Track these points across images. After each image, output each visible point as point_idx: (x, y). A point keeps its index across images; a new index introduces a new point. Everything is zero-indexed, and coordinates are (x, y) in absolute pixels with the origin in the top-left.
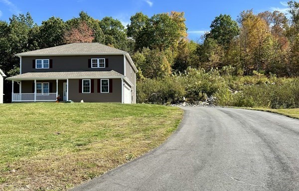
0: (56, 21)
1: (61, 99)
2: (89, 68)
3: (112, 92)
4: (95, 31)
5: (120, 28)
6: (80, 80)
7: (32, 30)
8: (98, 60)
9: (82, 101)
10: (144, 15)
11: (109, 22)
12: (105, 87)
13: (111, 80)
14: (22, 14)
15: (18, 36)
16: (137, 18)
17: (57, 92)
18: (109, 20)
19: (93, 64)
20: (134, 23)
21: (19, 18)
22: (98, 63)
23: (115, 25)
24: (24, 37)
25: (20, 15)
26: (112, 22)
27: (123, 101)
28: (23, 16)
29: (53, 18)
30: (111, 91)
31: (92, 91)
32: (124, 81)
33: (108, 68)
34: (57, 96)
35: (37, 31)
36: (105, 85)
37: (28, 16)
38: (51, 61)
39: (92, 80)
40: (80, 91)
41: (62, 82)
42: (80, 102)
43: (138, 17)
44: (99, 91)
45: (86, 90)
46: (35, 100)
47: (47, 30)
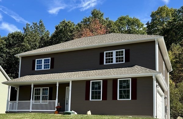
0: (66, 24)
1: (61, 109)
2: (100, 65)
3: (136, 99)
4: (108, 28)
5: (138, 27)
6: (88, 82)
7: (43, 37)
8: (114, 52)
9: (89, 113)
10: (169, 9)
11: (125, 22)
12: (125, 91)
13: (134, 80)
14: (35, 23)
15: (30, 44)
16: (159, 13)
17: (57, 99)
18: (124, 19)
19: (106, 59)
20: (156, 19)
21: (33, 27)
22: (114, 57)
23: (133, 24)
24: (35, 44)
25: (33, 23)
26: (129, 21)
27: (155, 115)
28: (36, 24)
29: (64, 22)
30: (134, 97)
31: (105, 98)
32: (158, 81)
33: (129, 62)
34: (56, 105)
35: (48, 37)
36: (124, 87)
37: (41, 24)
38: (52, 60)
39: (105, 81)
40: (87, 98)
41: (64, 86)
42: (86, 113)
43: (161, 12)
44: (115, 97)
45: (96, 95)
46: (31, 110)
47: (57, 35)
